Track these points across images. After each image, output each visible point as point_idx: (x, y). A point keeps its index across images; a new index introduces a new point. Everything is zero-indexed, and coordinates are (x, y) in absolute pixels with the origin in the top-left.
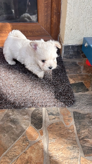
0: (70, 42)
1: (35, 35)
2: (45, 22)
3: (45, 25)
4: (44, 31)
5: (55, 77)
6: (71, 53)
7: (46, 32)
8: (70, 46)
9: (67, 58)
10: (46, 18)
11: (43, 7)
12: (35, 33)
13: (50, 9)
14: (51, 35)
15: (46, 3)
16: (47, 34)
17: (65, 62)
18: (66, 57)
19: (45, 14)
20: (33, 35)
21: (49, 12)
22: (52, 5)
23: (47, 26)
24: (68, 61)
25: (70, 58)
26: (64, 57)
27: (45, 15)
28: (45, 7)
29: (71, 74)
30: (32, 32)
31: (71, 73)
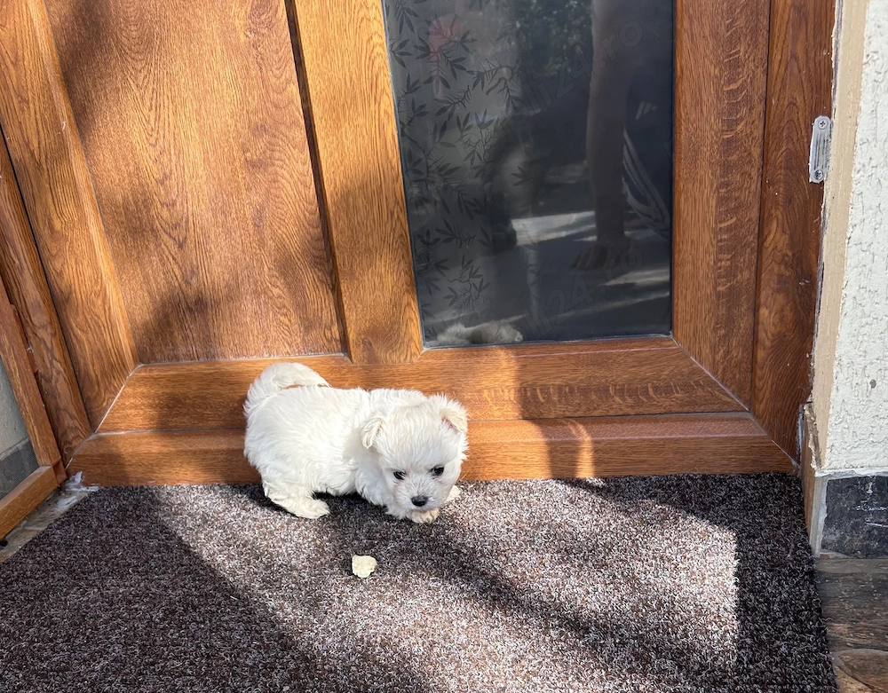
0: (868, 460)
1: (653, 410)
2: (715, 330)
3: (714, 350)
4: (711, 384)
5: (751, 662)
6: (871, 523)
7: (721, 390)
8: (865, 480)
9: (851, 553)
10: (723, 311)
11: (707, 252)
12: (649, 398)
13: (748, 256)
14: (753, 411)
15: (729, 229)
16: (725, 403)
17: (833, 578)
18: (839, 548)
19: (720, 289)
20: (641, 410)
21: (746, 275)
22: (761, 237)
23: (728, 352)
24: (856, 570)
25: (868, 553)
26: (824, 546)
27: (719, 295)
28: (721, 250)
29: (861, 652)
30: (633, 392)
31: (857, 646)
